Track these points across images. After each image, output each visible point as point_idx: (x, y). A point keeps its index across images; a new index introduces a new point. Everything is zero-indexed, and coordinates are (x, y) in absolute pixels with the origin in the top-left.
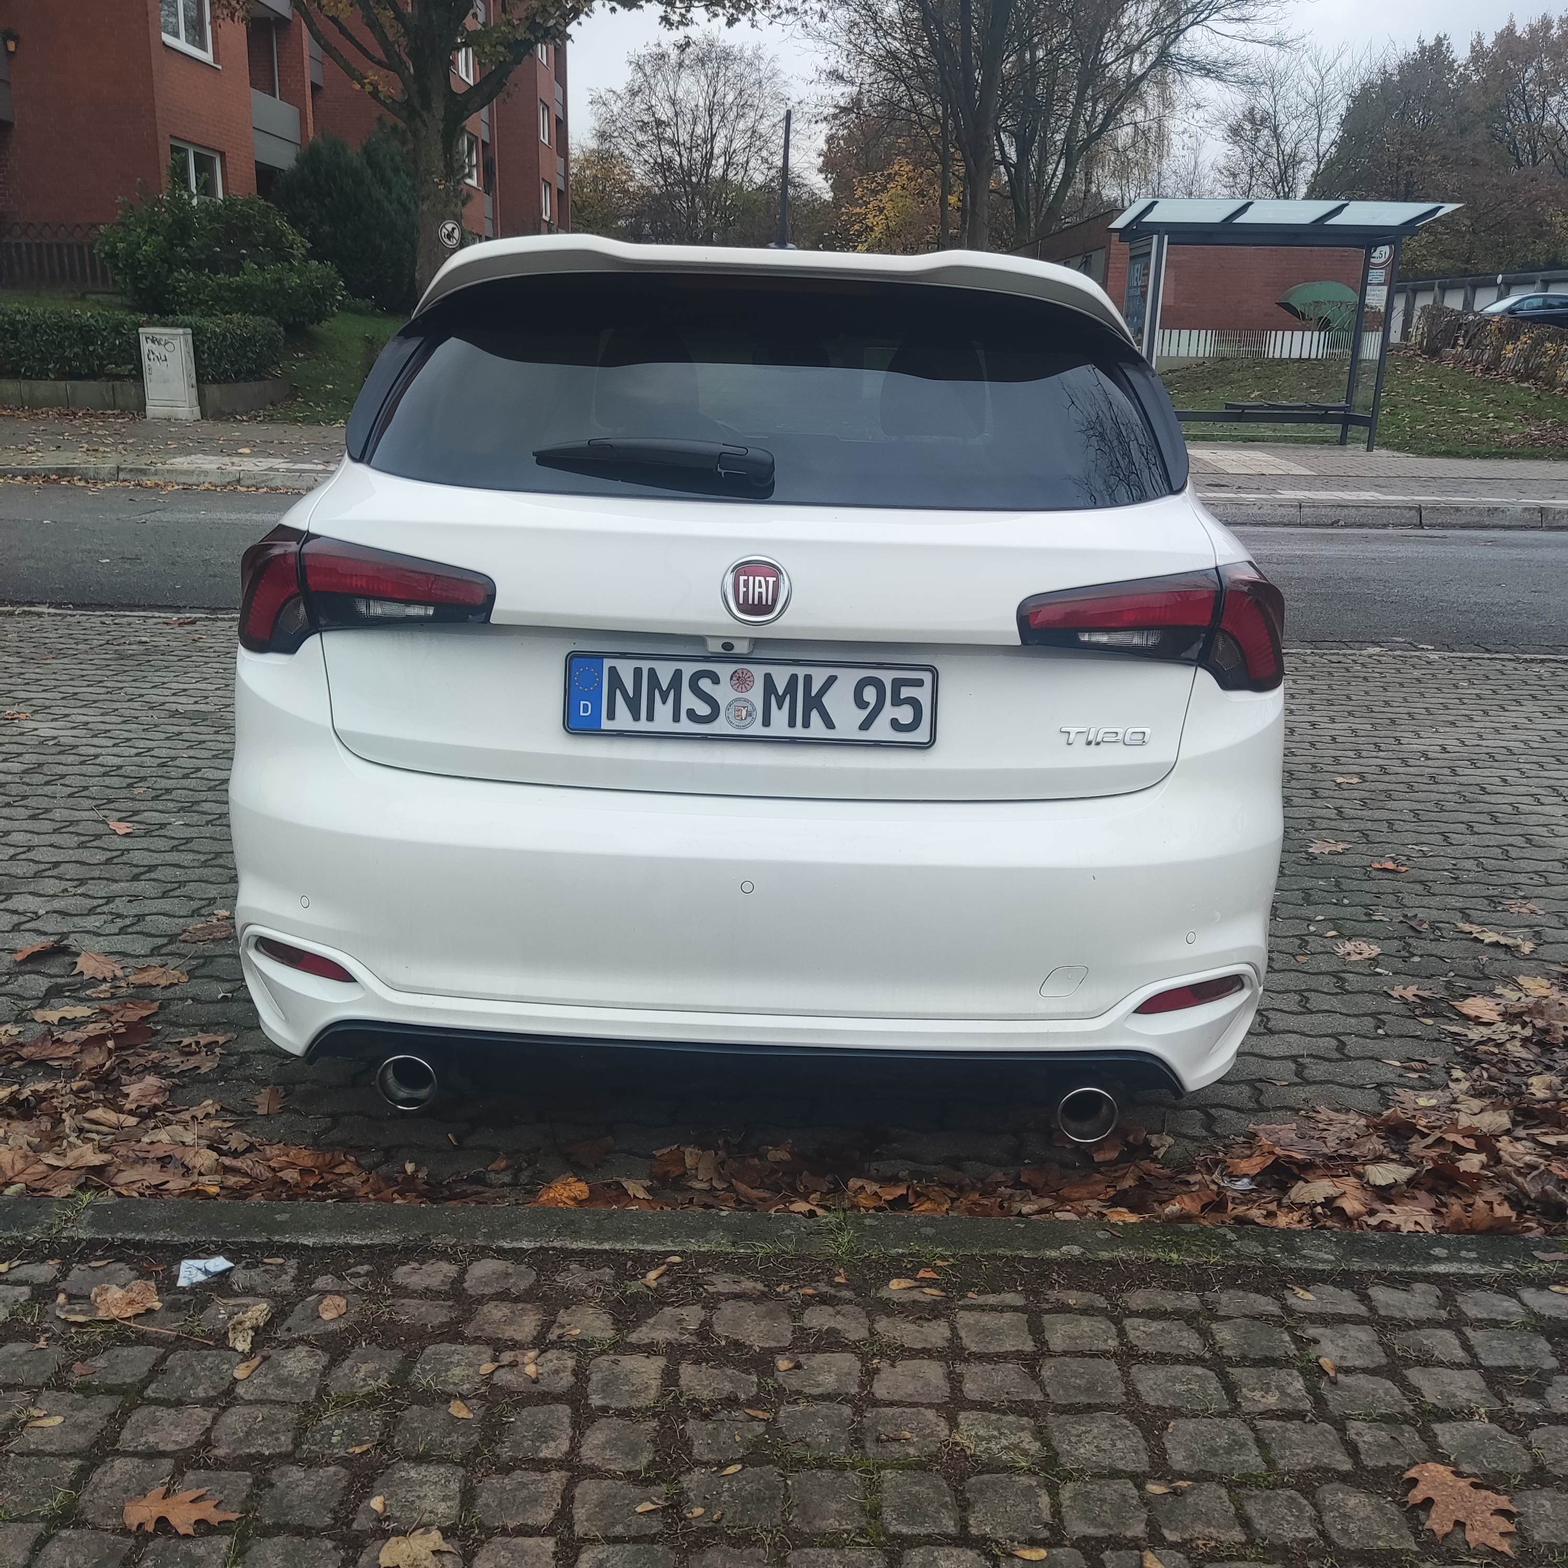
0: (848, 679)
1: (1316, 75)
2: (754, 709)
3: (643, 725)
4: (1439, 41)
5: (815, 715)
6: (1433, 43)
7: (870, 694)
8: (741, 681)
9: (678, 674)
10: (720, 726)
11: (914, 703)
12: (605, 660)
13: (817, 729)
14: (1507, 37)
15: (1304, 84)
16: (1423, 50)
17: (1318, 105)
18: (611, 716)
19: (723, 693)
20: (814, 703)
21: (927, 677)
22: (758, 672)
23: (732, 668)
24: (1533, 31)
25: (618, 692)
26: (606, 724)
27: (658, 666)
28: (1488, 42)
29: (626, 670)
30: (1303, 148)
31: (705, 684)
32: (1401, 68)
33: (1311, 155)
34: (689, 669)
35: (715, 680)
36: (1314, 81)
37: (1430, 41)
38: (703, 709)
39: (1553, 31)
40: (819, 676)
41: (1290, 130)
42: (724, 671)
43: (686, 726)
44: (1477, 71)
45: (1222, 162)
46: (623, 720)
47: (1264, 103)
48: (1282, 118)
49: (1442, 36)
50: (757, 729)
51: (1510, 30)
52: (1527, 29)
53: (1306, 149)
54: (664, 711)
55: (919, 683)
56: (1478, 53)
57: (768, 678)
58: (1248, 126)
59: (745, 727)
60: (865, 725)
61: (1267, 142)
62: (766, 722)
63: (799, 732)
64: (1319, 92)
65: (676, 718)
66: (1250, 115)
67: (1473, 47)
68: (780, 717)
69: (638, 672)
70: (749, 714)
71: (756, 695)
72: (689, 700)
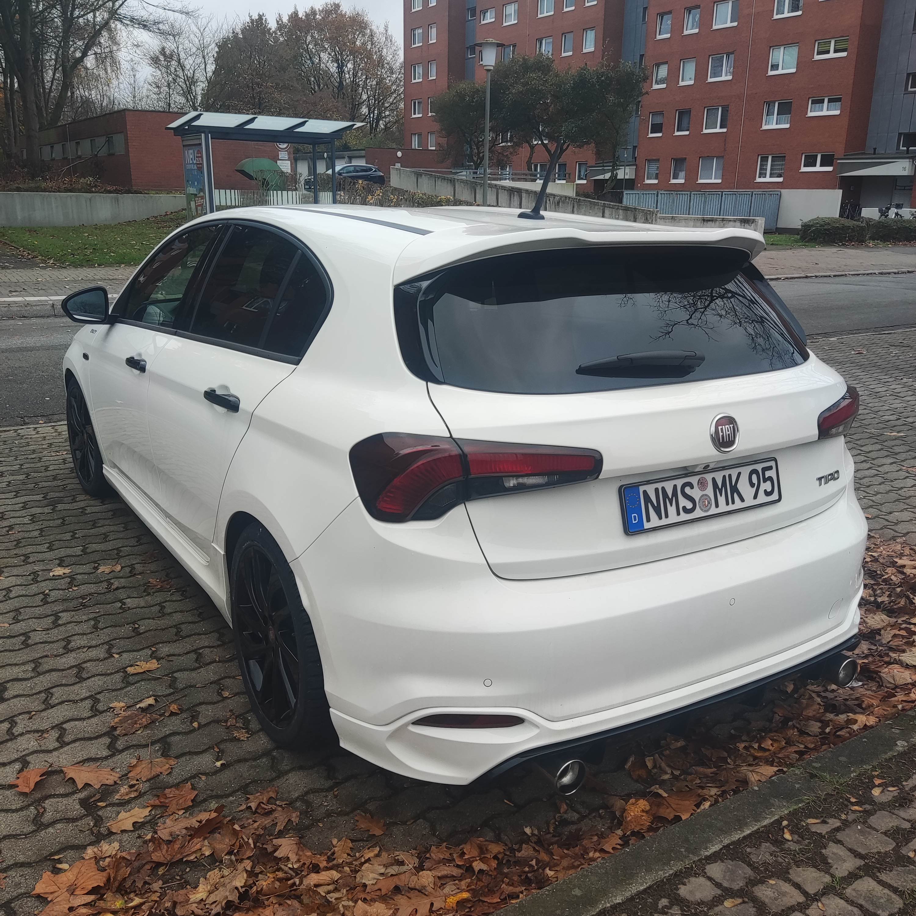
0: (745, 471)
1: (198, 31)
2: (711, 500)
3: (664, 522)
4: (260, 17)
5: (736, 496)
6: (257, 17)
7: (755, 480)
8: (702, 484)
9: (675, 487)
10: (698, 513)
11: (770, 479)
12: (640, 487)
13: (738, 504)
14: (294, 17)
15: (192, 36)
16: (252, 21)
17: (202, 48)
18: (648, 520)
19: (696, 493)
20: (735, 489)
21: (773, 463)
22: (709, 477)
23: (698, 477)
24: (307, 15)
25: (649, 505)
26: (647, 526)
27: (665, 484)
28: (285, 19)
29: (650, 490)
30: (197, 75)
31: (687, 490)
32: (243, 31)
33: (203, 79)
34: (679, 483)
35: (692, 487)
36: (197, 35)
37: (255, 17)
38: (689, 506)
39: (318, 16)
40: (734, 473)
41: (188, 63)
42: (694, 480)
43: (684, 517)
44: (282, 34)
45: (151, 79)
46: (655, 521)
47: (170, 46)
48: (182, 55)
49: (261, 14)
50: (713, 511)
51: (296, 14)
52: (304, 14)
53: (200, 75)
54: (672, 510)
55: (770, 468)
56: (281, 26)
57: (714, 479)
58: (162, 58)
59: (708, 510)
60: (755, 497)
61: (175, 69)
62: (717, 506)
63: (731, 507)
64: (201, 42)
65: (678, 514)
66: (163, 51)
67: (278, 22)
68: (722, 500)
69: (657, 490)
70: (709, 503)
71: (710, 491)
72: (683, 502)
